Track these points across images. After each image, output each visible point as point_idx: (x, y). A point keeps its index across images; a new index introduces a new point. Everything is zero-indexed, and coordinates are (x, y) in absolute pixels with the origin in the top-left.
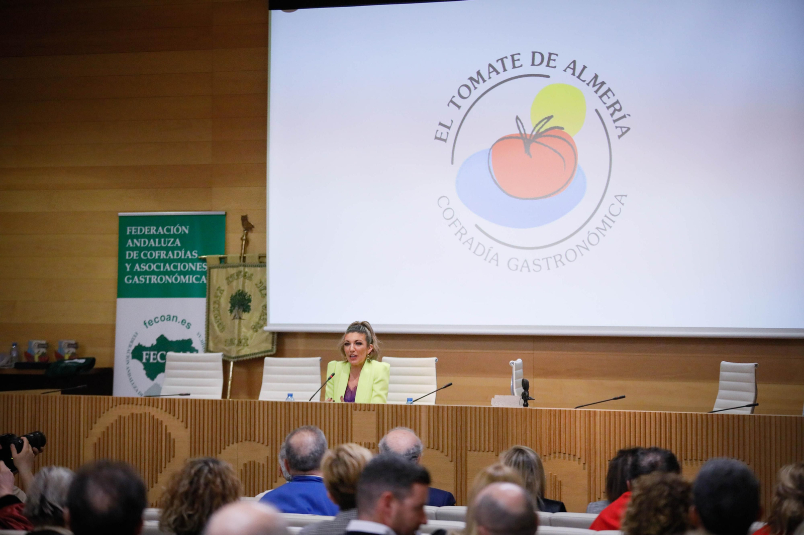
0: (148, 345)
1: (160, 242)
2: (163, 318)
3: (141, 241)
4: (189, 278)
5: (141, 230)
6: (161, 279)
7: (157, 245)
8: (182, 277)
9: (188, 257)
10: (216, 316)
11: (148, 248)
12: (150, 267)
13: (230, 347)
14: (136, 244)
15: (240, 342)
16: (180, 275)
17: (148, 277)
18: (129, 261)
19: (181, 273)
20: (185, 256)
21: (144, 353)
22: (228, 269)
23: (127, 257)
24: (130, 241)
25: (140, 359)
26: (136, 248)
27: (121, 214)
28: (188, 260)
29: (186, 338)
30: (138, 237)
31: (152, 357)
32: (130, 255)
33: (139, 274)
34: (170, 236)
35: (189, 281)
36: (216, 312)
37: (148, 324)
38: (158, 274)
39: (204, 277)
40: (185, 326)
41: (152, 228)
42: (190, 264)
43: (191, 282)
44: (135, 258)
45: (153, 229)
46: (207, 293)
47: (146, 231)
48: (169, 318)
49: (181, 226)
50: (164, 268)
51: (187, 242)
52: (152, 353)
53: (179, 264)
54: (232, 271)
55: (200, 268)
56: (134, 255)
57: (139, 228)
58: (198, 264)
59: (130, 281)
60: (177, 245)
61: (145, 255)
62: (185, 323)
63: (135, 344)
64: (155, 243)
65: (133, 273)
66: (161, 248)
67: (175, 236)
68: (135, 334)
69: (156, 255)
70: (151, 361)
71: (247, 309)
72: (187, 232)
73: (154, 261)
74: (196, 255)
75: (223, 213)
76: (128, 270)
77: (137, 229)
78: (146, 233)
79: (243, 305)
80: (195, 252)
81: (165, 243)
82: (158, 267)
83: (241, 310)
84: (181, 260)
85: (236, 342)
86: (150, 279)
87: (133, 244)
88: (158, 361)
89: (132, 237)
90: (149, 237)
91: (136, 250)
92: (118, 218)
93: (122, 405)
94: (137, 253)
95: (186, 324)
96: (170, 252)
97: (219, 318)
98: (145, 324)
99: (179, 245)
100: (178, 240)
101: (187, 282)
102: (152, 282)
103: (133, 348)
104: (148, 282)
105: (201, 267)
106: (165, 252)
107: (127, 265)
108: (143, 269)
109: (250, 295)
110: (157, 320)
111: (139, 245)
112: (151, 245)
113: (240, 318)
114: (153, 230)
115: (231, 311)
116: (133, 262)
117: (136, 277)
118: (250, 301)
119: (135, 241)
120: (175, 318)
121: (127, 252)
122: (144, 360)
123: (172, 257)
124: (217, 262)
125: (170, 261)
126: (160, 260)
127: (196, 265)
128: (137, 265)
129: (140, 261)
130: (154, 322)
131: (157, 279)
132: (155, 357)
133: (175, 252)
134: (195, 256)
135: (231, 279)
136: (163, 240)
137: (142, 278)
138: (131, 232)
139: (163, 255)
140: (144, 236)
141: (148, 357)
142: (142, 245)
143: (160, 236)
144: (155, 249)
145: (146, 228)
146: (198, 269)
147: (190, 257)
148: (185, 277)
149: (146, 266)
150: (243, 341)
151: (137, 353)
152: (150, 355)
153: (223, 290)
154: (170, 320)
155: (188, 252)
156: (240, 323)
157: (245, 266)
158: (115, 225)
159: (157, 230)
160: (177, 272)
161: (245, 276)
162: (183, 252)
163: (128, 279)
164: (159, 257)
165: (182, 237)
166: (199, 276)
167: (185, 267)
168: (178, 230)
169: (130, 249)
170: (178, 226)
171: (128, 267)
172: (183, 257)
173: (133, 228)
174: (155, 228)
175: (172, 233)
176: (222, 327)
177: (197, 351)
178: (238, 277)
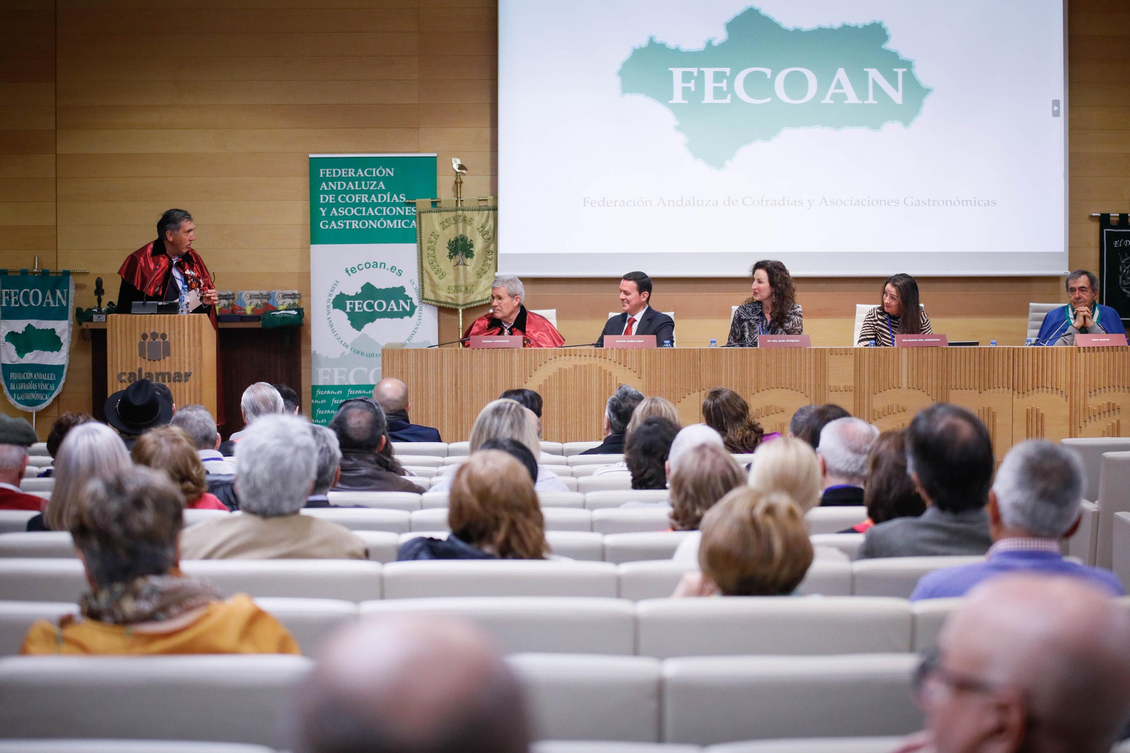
0: (352, 294)
1: (360, 185)
2: (368, 265)
3: (337, 184)
4: (397, 222)
5: (337, 173)
6: (364, 224)
7: (357, 188)
8: (389, 221)
9: (394, 201)
10: (431, 262)
11: (345, 192)
12: (349, 211)
13: (456, 294)
14: (331, 187)
15: (467, 289)
16: (385, 219)
17: (348, 222)
18: (324, 206)
19: (386, 218)
20: (391, 200)
21: (348, 302)
22: (442, 213)
23: (322, 202)
24: (324, 183)
25: (344, 309)
26: (332, 191)
27: (311, 156)
28: (395, 204)
29: (398, 286)
30: (333, 180)
31: (357, 306)
32: (324, 198)
33: (336, 219)
34: (373, 179)
35: (397, 225)
36: (432, 258)
37: (351, 271)
38: (359, 219)
39: (414, 221)
40: (395, 273)
41: (350, 170)
42: (398, 208)
43: (399, 227)
44: (331, 202)
45: (352, 171)
46: (418, 239)
47: (343, 173)
48: (376, 265)
49: (384, 168)
50: (366, 213)
51: (392, 185)
52: (357, 302)
53: (384, 208)
54: (446, 215)
55: (409, 213)
56: (330, 199)
57: (334, 170)
58: (407, 208)
59: (327, 226)
60: (381, 188)
61: (343, 199)
62: (395, 269)
63: (337, 292)
64: (354, 187)
65: (330, 218)
66: (362, 192)
67: (378, 179)
68: (335, 283)
69: (356, 198)
70: (357, 310)
71: (469, 254)
72: (392, 175)
73: (354, 205)
74: (404, 199)
75: (435, 155)
76: (323, 214)
77: (332, 171)
78: (343, 176)
79: (465, 250)
80: (403, 196)
81: (366, 186)
82: (359, 211)
83: (464, 256)
84: (386, 204)
85: (463, 289)
86: (350, 224)
87: (328, 187)
88: (364, 310)
89: (327, 180)
90: (347, 180)
91: (332, 194)
92: (308, 160)
93: (563, 357)
94: (333, 197)
95: (397, 271)
96: (373, 196)
97: (435, 264)
98: (347, 271)
99: (384, 188)
100: (381, 183)
101: (395, 227)
102: (353, 227)
103: (334, 297)
104: (348, 227)
105: (411, 211)
106: (367, 196)
107: (321, 209)
108: (341, 213)
109: (471, 241)
110: (360, 267)
111: (335, 188)
112: (350, 188)
113: (464, 264)
114: (351, 173)
115: (451, 257)
116: (329, 206)
117: (333, 222)
118: (472, 246)
119: (330, 183)
120: (383, 265)
121: (322, 196)
122: (348, 310)
123: (375, 201)
124: (429, 206)
125: (374, 205)
126: (360, 204)
127: (405, 209)
128: (334, 209)
129: (337, 205)
130: (357, 269)
131: (358, 225)
132: (361, 306)
133: (379, 195)
134: (402, 200)
135: (447, 224)
136: (363, 183)
137: (341, 222)
138: (325, 175)
139: (365, 198)
140: (341, 179)
141: (352, 306)
142: (339, 189)
143: (360, 179)
144: (355, 192)
145: (343, 170)
146: (407, 214)
147: (397, 201)
148: (392, 222)
149: (344, 210)
150: (469, 288)
151: (339, 302)
152: (354, 304)
153: (438, 236)
154: (377, 267)
155: (395, 196)
156: (465, 271)
157: (463, 210)
158: (305, 167)
159: (355, 173)
160: (383, 216)
161: (464, 220)
162: (389, 196)
163: (324, 224)
164: (360, 200)
165: (386, 180)
166: (408, 221)
167: (391, 211)
168: (381, 172)
169: (324, 192)
170: (381, 168)
171: (323, 212)
172: (389, 201)
173: (328, 170)
174: (353, 170)
175: (374, 175)
176: (440, 274)
177: (411, 299)
178: (456, 222)
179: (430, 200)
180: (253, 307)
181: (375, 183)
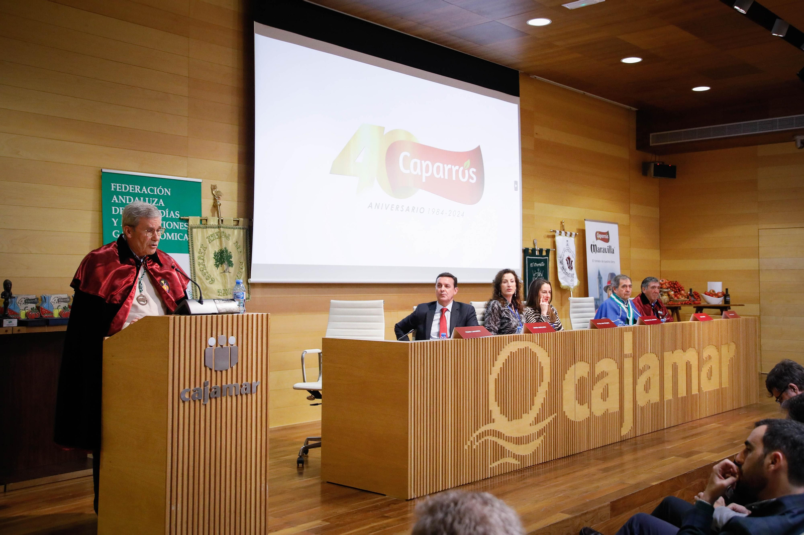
3: (126, 198)
5: (126, 188)
8: (168, 234)
9: (172, 216)
10: (202, 270)
14: (121, 200)
18: (115, 217)
20: (169, 215)
22: (208, 229)
23: (113, 213)
24: (115, 197)
27: (103, 170)
28: (172, 220)
30: (123, 194)
32: (116, 210)
34: (154, 196)
35: (175, 238)
36: (201, 266)
39: (186, 235)
41: (136, 186)
42: (174, 223)
43: (176, 239)
46: (191, 250)
47: (131, 189)
49: (163, 188)
51: (169, 203)
54: (210, 231)
57: (123, 185)
58: (181, 223)
60: (161, 204)
67: (158, 196)
71: (230, 264)
72: (169, 194)
74: (179, 215)
75: (200, 180)
76: (115, 225)
77: (122, 187)
78: (131, 191)
79: (228, 260)
80: (177, 213)
83: (228, 265)
85: (231, 292)
87: (118, 201)
90: (134, 195)
92: (99, 173)
97: (205, 271)
100: (161, 200)
101: (173, 239)
105: (182, 226)
107: (113, 219)
109: (231, 253)
111: (124, 201)
113: (228, 271)
114: (137, 189)
115: (217, 266)
119: (120, 197)
121: (113, 208)
124: (199, 222)
127: (179, 224)
134: (177, 216)
136: (147, 199)
138: (115, 189)
140: (128, 194)
143: (144, 195)
145: (131, 186)
146: (181, 228)
147: (174, 217)
148: (170, 235)
153: (206, 248)
155: (172, 212)
156: (230, 277)
157: (224, 227)
159: (141, 190)
161: (225, 236)
162: (167, 212)
165: (164, 197)
166: (182, 234)
167: (169, 225)
168: (161, 191)
169: (115, 204)
170: (160, 187)
171: (115, 222)
172: (167, 216)
173: (118, 185)
174: (139, 187)
175: (156, 193)
176: (210, 280)
178: (220, 238)
179: (199, 218)
180: (60, 310)
181: (156, 200)
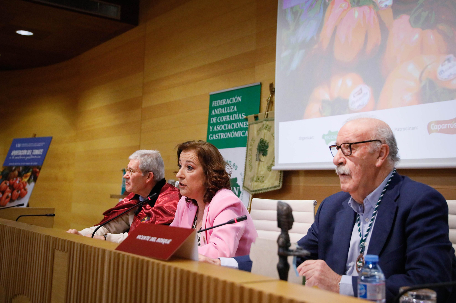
1: (227, 110)
3: (218, 110)
4: (239, 133)
5: (219, 103)
6: (226, 135)
7: (225, 112)
8: (235, 133)
9: (240, 118)
10: (250, 160)
12: (221, 128)
14: (216, 113)
15: (258, 179)
16: (235, 131)
17: (220, 134)
18: (212, 125)
20: (238, 117)
22: (259, 124)
23: (211, 122)
24: (213, 110)
26: (216, 115)
27: (211, 93)
28: (239, 121)
29: (235, 177)
30: (217, 108)
32: (212, 120)
33: (216, 133)
34: (232, 105)
35: (239, 135)
36: (250, 157)
38: (224, 132)
39: (246, 131)
41: (224, 100)
42: (240, 123)
44: (215, 122)
46: (247, 143)
47: (221, 103)
49: (238, 96)
50: (227, 127)
51: (240, 108)
53: (235, 124)
55: (245, 126)
56: (215, 120)
58: (245, 122)
61: (219, 119)
65: (213, 133)
66: (227, 114)
67: (234, 104)
69: (224, 118)
71: (265, 153)
72: (240, 100)
73: (223, 123)
74: (244, 116)
75: (259, 83)
76: (211, 131)
77: (217, 102)
80: (243, 114)
81: (229, 110)
82: (225, 127)
84: (236, 121)
85: (256, 179)
86: (220, 136)
87: (214, 113)
89: (214, 108)
90: (222, 107)
91: (215, 117)
92: (210, 96)
95: (235, 167)
96: (231, 116)
99: (236, 110)
100: (235, 107)
102: (221, 138)
104: (219, 138)
105: (246, 124)
106: (229, 116)
107: (211, 127)
108: (218, 129)
109: (268, 143)
112: (223, 112)
114: (224, 102)
116: (214, 125)
117: (214, 135)
119: (216, 110)
120: (230, 163)
123: (232, 119)
124: (253, 120)
125: (231, 122)
126: (226, 122)
127: (244, 123)
128: (215, 127)
129: (217, 124)
131: (224, 136)
133: (234, 115)
135: (259, 131)
136: (228, 108)
137: (217, 135)
138: (214, 105)
139: (228, 118)
140: (220, 107)
142: (219, 113)
143: (227, 106)
144: (224, 115)
145: (221, 101)
148: (237, 133)
149: (219, 127)
150: (261, 178)
153: (255, 140)
155: (240, 115)
156: (259, 164)
157: (267, 120)
158: (208, 101)
159: (226, 102)
160: (234, 129)
162: (237, 115)
163: (211, 137)
164: (226, 120)
165: (237, 104)
166: (244, 131)
167: (237, 125)
168: (236, 100)
169: (213, 116)
170: (236, 97)
171: (211, 129)
175: (233, 102)
177: (239, 186)
181: (233, 107)
